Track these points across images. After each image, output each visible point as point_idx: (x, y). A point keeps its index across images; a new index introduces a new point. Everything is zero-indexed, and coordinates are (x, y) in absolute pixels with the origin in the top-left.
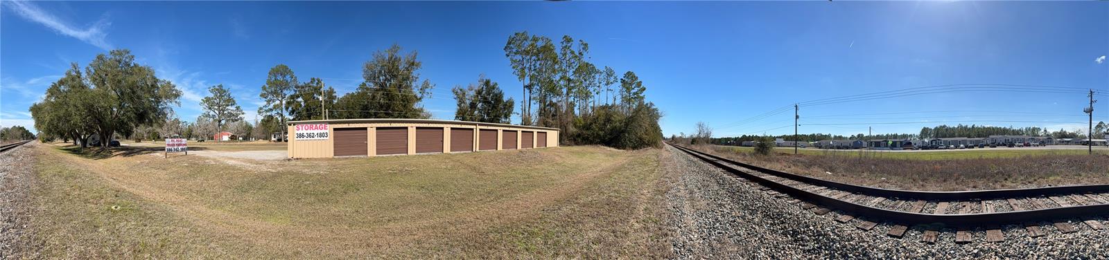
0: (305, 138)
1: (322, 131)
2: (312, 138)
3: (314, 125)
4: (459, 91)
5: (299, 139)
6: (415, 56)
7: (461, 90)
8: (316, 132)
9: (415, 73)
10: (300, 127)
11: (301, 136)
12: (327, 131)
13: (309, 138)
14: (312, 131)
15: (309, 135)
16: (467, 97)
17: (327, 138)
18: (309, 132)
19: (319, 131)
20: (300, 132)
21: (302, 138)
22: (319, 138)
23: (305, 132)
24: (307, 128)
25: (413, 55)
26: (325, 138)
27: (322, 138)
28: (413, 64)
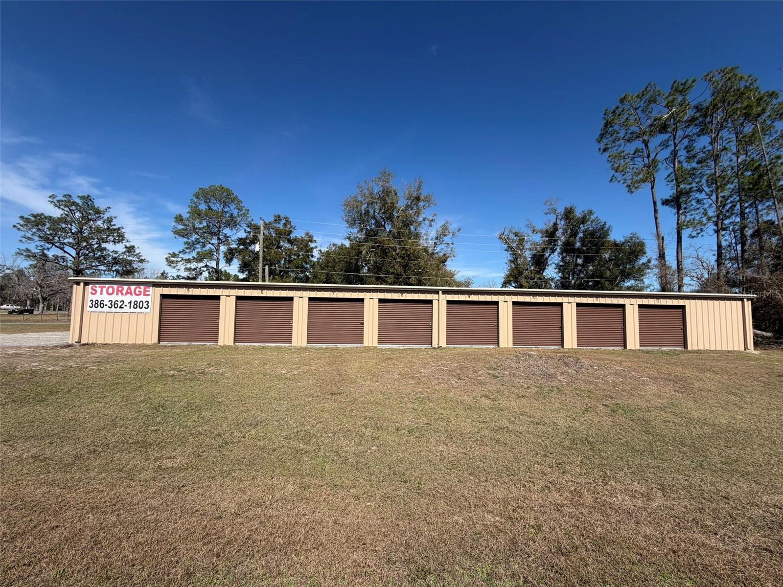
0: (106, 309)
1: (139, 299)
2: (118, 310)
3: (126, 287)
4: (512, 236)
5: (94, 309)
6: (420, 187)
7: (516, 234)
8: (127, 299)
9: (426, 214)
10: (98, 290)
11: (99, 304)
12: (149, 299)
13: (113, 309)
14: (120, 298)
15: (114, 304)
16: (527, 246)
17: (148, 310)
18: (114, 298)
19: (134, 298)
20: (98, 297)
21: (99, 309)
22: (132, 310)
23: (106, 298)
24: (110, 291)
25: (417, 185)
26: (143, 310)
27: (138, 310)
28: (418, 199)
